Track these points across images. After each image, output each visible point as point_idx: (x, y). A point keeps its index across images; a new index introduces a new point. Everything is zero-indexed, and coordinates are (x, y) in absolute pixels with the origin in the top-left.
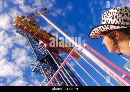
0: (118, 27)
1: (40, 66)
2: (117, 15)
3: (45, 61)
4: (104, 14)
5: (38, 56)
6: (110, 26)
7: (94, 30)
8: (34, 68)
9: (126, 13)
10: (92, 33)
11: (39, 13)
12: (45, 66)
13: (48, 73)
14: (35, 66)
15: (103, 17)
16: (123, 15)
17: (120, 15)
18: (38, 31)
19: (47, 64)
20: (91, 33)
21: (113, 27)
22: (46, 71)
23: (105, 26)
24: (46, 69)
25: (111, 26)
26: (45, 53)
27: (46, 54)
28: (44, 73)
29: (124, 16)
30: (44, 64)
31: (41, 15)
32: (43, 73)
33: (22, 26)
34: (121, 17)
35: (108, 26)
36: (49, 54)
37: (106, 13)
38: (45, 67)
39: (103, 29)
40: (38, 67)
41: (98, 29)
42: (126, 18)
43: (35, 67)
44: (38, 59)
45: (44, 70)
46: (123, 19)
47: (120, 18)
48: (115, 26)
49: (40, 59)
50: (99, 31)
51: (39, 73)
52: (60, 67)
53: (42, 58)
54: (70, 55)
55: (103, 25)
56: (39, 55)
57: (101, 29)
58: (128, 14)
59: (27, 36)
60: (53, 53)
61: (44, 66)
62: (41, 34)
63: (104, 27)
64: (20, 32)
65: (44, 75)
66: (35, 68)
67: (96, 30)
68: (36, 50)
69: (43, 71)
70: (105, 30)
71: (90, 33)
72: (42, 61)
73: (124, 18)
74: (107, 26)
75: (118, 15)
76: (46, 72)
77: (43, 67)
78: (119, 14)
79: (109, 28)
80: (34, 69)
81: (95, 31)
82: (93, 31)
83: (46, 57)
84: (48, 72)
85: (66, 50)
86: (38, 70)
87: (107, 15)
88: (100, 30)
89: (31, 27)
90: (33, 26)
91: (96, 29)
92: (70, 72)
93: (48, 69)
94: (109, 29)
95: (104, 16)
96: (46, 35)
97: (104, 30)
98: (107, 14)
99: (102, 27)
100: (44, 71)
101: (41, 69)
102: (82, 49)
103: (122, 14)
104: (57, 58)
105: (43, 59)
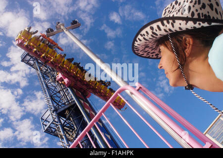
0: (190, 25)
1: (57, 122)
2: (191, 5)
3: (66, 115)
4: (167, 8)
5: (55, 105)
6: (174, 22)
7: (143, 32)
8: (46, 126)
9: (209, 3)
10: (139, 39)
11: (62, 27)
12: (66, 123)
13: (70, 137)
14: (49, 122)
15: (165, 12)
16: (204, 6)
17: (198, 6)
18: (56, 57)
19: (70, 120)
20: (137, 39)
21: (180, 24)
22: (67, 133)
23: (165, 22)
24: (67, 128)
25: (176, 21)
26: (69, 101)
27: (70, 103)
28: (64, 137)
29: (204, 8)
30: (65, 119)
31: (65, 31)
32: (61, 136)
33: (30, 45)
34: (199, 10)
35: (171, 21)
36: (76, 104)
37: (171, 6)
38: (65, 126)
39: (160, 29)
40: (54, 124)
41: (152, 28)
42: (208, 12)
43: (48, 124)
44: (56, 110)
45: (64, 130)
46: (202, 14)
47: (197, 11)
48: (185, 22)
49: (59, 111)
50: (153, 33)
51: (54, 135)
52: (89, 124)
53: (62, 109)
54: (111, 102)
55: (162, 20)
56: (58, 104)
57: (157, 30)
58: (214, 6)
59: (40, 68)
60: (82, 102)
61: (64, 123)
62: (61, 62)
63: (163, 24)
64: (28, 61)
65: (63, 139)
66: (49, 127)
67: (147, 32)
68: (53, 94)
69: (62, 133)
70: (165, 30)
71: (135, 40)
72: (61, 114)
73: (204, 11)
74: (168, 23)
75: (193, 6)
76: (67, 135)
77: (63, 126)
78: (195, 4)
79: (173, 26)
80: (46, 128)
81: (146, 34)
82: (142, 35)
83: (69, 109)
84: (70, 135)
85: (100, 92)
86: (53, 130)
87: (173, 8)
88: (154, 31)
89: (44, 49)
90: (48, 48)
91: (148, 29)
92: (109, 137)
93: (71, 130)
94: (172, 28)
95: (167, 11)
96: (68, 65)
97: (163, 33)
98: (174, 6)
99: (159, 23)
100: (64, 133)
101: (59, 127)
102: (132, 93)
103: (201, 4)
104: (88, 111)
105: (64, 111)
